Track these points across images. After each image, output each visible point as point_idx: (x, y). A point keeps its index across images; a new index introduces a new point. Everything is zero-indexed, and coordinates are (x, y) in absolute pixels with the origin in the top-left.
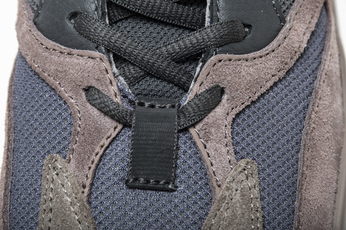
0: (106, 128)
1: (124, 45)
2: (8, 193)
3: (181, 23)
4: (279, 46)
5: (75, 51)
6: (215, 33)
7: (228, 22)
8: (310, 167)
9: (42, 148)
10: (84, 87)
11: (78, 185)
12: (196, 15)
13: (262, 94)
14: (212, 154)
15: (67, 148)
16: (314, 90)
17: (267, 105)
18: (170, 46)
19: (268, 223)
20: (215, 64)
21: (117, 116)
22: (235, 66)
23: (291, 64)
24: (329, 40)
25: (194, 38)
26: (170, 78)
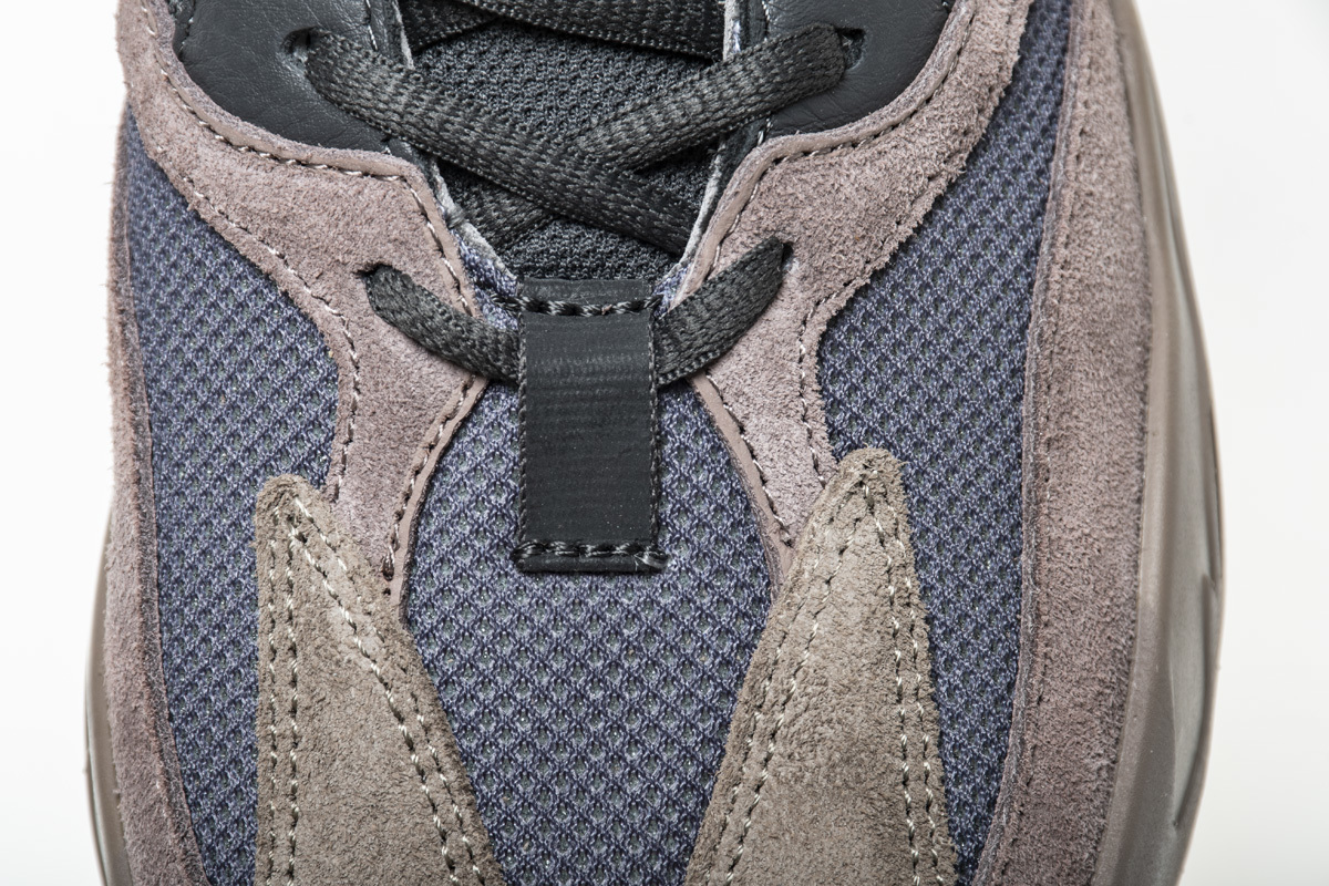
0: (439, 390)
1: (468, 135)
2: (152, 590)
3: (640, 37)
4: (943, 82)
5: (319, 153)
6: (757, 79)
7: (792, 38)
8: (1058, 441)
9: (247, 454)
10: (361, 268)
11: (370, 569)
12: (686, 10)
13: (901, 244)
14: (762, 450)
15: (323, 454)
16: (1051, 193)
17: (916, 273)
18: (619, 122)
19: (944, 633)
20: (764, 173)
21: (469, 361)
22: (823, 172)
23: (981, 127)
24: (1080, 11)
25: (693, 96)
26: (619, 222)
